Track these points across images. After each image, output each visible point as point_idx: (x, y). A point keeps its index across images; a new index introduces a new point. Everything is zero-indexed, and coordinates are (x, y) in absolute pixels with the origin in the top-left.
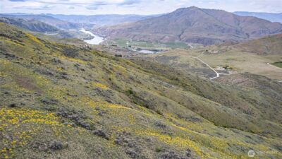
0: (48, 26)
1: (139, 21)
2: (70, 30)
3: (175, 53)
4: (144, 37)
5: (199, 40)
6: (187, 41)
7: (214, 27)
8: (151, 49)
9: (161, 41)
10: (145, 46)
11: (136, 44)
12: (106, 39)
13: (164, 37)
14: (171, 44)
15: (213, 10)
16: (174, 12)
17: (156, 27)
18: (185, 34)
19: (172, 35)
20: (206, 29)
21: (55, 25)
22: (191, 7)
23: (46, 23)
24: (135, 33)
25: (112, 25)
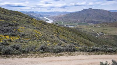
0: (32, 16)
1: (67, 14)
2: (40, 17)
3: (82, 27)
4: (70, 20)
5: (92, 22)
6: (87, 22)
7: (99, 17)
8: (72, 25)
9: (76, 22)
10: (69, 24)
11: (66, 23)
12: (54, 21)
13: (77, 21)
14: (80, 23)
15: (99, 10)
16: (82, 11)
17: (74, 17)
18: (86, 19)
19: (81, 20)
20: (96, 17)
21: (34, 16)
22: (89, 9)
23: (32, 15)
24: (66, 19)
25: (57, 16)
